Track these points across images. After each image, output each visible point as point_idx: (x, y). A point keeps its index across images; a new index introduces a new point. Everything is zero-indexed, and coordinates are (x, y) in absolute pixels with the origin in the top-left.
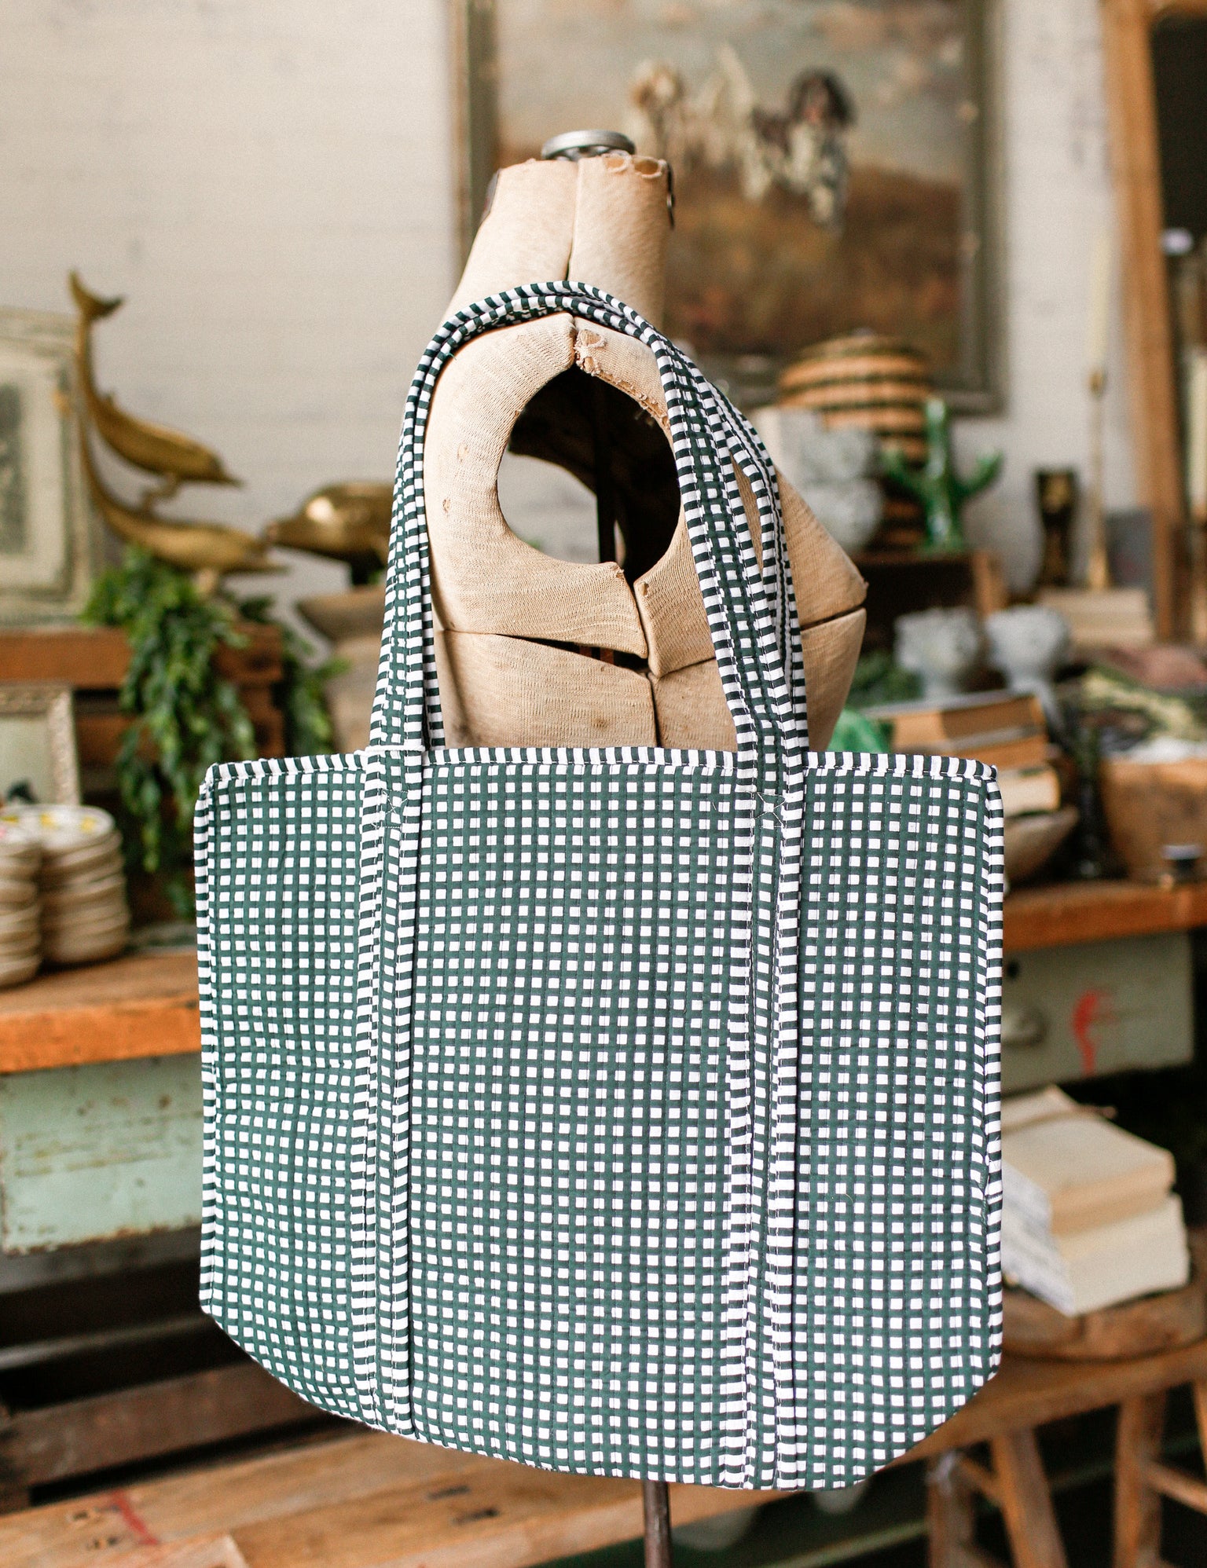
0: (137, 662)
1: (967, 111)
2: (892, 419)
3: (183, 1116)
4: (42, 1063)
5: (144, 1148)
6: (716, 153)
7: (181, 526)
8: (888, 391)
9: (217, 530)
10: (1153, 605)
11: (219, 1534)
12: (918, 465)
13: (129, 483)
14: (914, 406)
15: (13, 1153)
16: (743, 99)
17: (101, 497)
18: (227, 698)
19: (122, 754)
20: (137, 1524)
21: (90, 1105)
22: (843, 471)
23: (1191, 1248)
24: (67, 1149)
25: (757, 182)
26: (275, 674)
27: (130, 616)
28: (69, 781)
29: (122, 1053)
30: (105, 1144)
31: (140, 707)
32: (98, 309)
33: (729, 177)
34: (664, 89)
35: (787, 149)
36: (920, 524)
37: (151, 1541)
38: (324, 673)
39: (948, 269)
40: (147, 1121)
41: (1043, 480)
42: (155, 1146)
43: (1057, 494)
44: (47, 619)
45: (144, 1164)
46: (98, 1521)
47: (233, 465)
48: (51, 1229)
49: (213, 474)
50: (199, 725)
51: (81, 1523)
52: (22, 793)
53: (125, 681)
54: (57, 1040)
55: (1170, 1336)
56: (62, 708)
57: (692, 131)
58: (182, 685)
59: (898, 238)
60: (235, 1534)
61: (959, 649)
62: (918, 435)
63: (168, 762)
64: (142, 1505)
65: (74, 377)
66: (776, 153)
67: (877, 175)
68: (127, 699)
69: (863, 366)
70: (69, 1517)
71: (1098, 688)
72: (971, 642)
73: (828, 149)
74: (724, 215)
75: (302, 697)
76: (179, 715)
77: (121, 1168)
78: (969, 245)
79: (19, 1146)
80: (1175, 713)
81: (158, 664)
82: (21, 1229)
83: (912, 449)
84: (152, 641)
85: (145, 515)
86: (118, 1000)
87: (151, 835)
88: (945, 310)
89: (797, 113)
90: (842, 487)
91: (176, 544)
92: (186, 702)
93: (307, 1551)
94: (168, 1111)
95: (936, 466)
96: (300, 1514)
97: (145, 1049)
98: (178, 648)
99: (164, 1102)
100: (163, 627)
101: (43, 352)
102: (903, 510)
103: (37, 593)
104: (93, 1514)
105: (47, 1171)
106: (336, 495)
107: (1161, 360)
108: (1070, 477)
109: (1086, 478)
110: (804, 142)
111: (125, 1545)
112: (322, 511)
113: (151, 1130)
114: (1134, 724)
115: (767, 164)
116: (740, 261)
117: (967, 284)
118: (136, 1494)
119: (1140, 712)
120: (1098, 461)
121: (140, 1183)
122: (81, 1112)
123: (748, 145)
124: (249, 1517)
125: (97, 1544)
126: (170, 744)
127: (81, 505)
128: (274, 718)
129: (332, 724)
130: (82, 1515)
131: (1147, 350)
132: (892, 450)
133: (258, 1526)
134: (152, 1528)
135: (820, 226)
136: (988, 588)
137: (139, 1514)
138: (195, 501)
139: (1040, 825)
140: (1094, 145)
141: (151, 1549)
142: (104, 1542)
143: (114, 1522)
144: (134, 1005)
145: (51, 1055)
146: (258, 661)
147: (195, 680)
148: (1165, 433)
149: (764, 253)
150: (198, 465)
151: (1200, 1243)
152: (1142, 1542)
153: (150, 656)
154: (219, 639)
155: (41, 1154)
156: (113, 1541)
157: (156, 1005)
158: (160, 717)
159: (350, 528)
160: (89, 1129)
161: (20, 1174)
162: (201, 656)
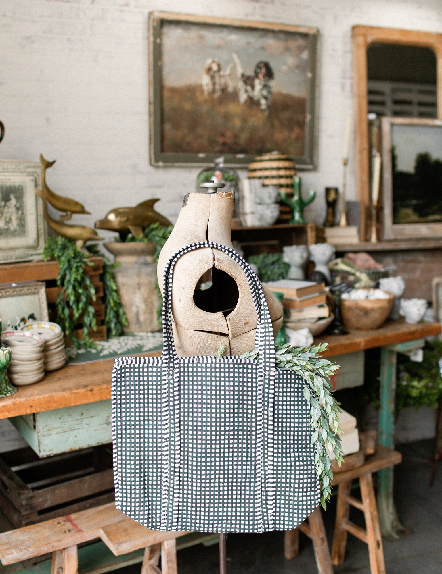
0: (62, 272)
1: (309, 75)
2: (283, 181)
3: (87, 418)
4: (51, 409)
5: (77, 427)
6: (230, 89)
7: (72, 226)
8: (282, 173)
9: (83, 227)
10: (359, 232)
11: (99, 528)
12: (290, 196)
13: (57, 214)
14: (291, 177)
15: (42, 430)
16: (240, 71)
17: (48, 217)
18: (88, 282)
19: (58, 301)
20: (75, 525)
21: (62, 416)
22: (268, 201)
23: (360, 441)
24: (56, 429)
25: (243, 97)
26: (101, 272)
27: (59, 257)
28: (45, 312)
29: (73, 404)
30: (66, 426)
31: (63, 284)
32: (49, 165)
33: (235, 96)
34: (215, 67)
35: (253, 87)
36: (291, 212)
37: (80, 531)
38: (113, 266)
39: (301, 125)
40: (78, 420)
41: (328, 190)
42: (80, 426)
43: (332, 196)
44: (32, 255)
45: (75, 431)
46: (64, 525)
47: (87, 208)
48: (52, 450)
49: (83, 211)
50: (80, 291)
51: (59, 525)
52: (32, 317)
53: (58, 278)
54: (55, 402)
55: (353, 466)
56: (43, 291)
57: (223, 81)
58: (76, 279)
59: (286, 115)
60: (103, 528)
61: (302, 257)
62: (292, 186)
63: (71, 303)
64: (75, 519)
65: (40, 181)
66: (249, 88)
67: (280, 94)
68: (59, 283)
69: (275, 164)
70: (56, 524)
71: (342, 266)
72: (305, 255)
73: (265, 86)
74: (233, 108)
75: (108, 277)
76: (74, 288)
77: (71, 432)
78: (308, 117)
79: (43, 429)
80: (364, 277)
81: (68, 273)
82: (44, 451)
83: (289, 190)
84: (66, 266)
85: (61, 223)
86: (70, 389)
87: (67, 324)
88: (300, 138)
89: (256, 75)
90: (268, 205)
91: (71, 232)
92: (77, 284)
93: (123, 534)
94: (83, 417)
95: (296, 198)
96: (120, 522)
97: (79, 403)
98: (74, 270)
99: (82, 414)
100: (69, 261)
101: (29, 174)
102: (286, 209)
103: (29, 248)
104: (62, 523)
105: (51, 434)
106: (116, 212)
107: (365, 154)
108: (336, 190)
109: (341, 190)
110: (258, 84)
111: (73, 532)
112: (112, 217)
113: (79, 422)
114: (351, 278)
115: (246, 91)
116: (237, 123)
117: (307, 129)
118: (73, 516)
119: (353, 275)
120: (344, 186)
121: (76, 436)
122: (60, 418)
123: (241, 85)
124: (105, 523)
125: (65, 532)
126: (72, 298)
127: (41, 220)
128: (100, 284)
129: (117, 286)
130: (59, 523)
131: (361, 151)
132: (283, 191)
133: (108, 526)
134: (79, 526)
135: (262, 111)
136: (311, 235)
137: (75, 522)
138: (77, 219)
139: (323, 322)
140: (348, 83)
141: (80, 533)
142: (67, 531)
143: (68, 525)
144: (76, 391)
145: (54, 406)
146: (95, 269)
147: (79, 278)
148: (366, 178)
149: (245, 120)
150: (78, 209)
151: (363, 438)
152: (344, 516)
153: (65, 270)
154: (85, 263)
155: (49, 430)
156: (69, 531)
157: (82, 391)
158: (70, 291)
159: (120, 222)
160: (62, 423)
161: (43, 436)
162: (81, 271)
